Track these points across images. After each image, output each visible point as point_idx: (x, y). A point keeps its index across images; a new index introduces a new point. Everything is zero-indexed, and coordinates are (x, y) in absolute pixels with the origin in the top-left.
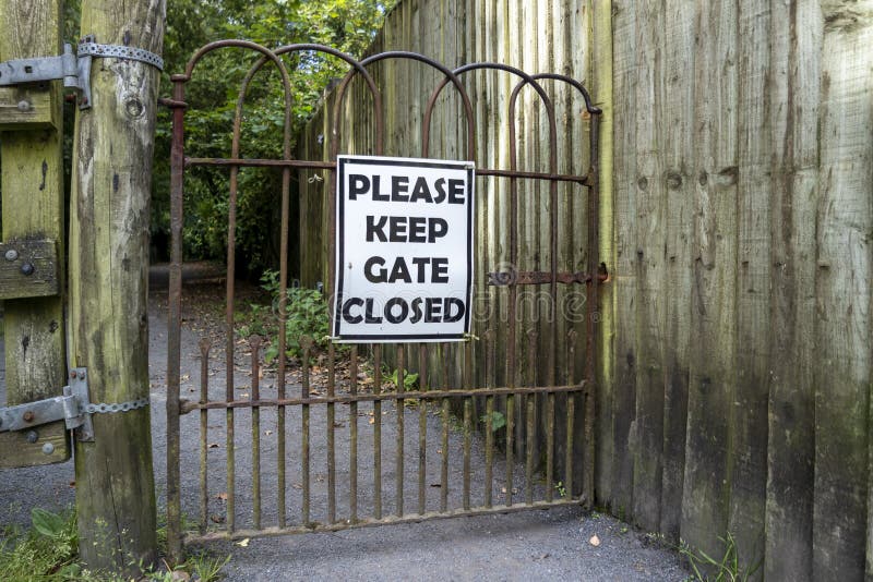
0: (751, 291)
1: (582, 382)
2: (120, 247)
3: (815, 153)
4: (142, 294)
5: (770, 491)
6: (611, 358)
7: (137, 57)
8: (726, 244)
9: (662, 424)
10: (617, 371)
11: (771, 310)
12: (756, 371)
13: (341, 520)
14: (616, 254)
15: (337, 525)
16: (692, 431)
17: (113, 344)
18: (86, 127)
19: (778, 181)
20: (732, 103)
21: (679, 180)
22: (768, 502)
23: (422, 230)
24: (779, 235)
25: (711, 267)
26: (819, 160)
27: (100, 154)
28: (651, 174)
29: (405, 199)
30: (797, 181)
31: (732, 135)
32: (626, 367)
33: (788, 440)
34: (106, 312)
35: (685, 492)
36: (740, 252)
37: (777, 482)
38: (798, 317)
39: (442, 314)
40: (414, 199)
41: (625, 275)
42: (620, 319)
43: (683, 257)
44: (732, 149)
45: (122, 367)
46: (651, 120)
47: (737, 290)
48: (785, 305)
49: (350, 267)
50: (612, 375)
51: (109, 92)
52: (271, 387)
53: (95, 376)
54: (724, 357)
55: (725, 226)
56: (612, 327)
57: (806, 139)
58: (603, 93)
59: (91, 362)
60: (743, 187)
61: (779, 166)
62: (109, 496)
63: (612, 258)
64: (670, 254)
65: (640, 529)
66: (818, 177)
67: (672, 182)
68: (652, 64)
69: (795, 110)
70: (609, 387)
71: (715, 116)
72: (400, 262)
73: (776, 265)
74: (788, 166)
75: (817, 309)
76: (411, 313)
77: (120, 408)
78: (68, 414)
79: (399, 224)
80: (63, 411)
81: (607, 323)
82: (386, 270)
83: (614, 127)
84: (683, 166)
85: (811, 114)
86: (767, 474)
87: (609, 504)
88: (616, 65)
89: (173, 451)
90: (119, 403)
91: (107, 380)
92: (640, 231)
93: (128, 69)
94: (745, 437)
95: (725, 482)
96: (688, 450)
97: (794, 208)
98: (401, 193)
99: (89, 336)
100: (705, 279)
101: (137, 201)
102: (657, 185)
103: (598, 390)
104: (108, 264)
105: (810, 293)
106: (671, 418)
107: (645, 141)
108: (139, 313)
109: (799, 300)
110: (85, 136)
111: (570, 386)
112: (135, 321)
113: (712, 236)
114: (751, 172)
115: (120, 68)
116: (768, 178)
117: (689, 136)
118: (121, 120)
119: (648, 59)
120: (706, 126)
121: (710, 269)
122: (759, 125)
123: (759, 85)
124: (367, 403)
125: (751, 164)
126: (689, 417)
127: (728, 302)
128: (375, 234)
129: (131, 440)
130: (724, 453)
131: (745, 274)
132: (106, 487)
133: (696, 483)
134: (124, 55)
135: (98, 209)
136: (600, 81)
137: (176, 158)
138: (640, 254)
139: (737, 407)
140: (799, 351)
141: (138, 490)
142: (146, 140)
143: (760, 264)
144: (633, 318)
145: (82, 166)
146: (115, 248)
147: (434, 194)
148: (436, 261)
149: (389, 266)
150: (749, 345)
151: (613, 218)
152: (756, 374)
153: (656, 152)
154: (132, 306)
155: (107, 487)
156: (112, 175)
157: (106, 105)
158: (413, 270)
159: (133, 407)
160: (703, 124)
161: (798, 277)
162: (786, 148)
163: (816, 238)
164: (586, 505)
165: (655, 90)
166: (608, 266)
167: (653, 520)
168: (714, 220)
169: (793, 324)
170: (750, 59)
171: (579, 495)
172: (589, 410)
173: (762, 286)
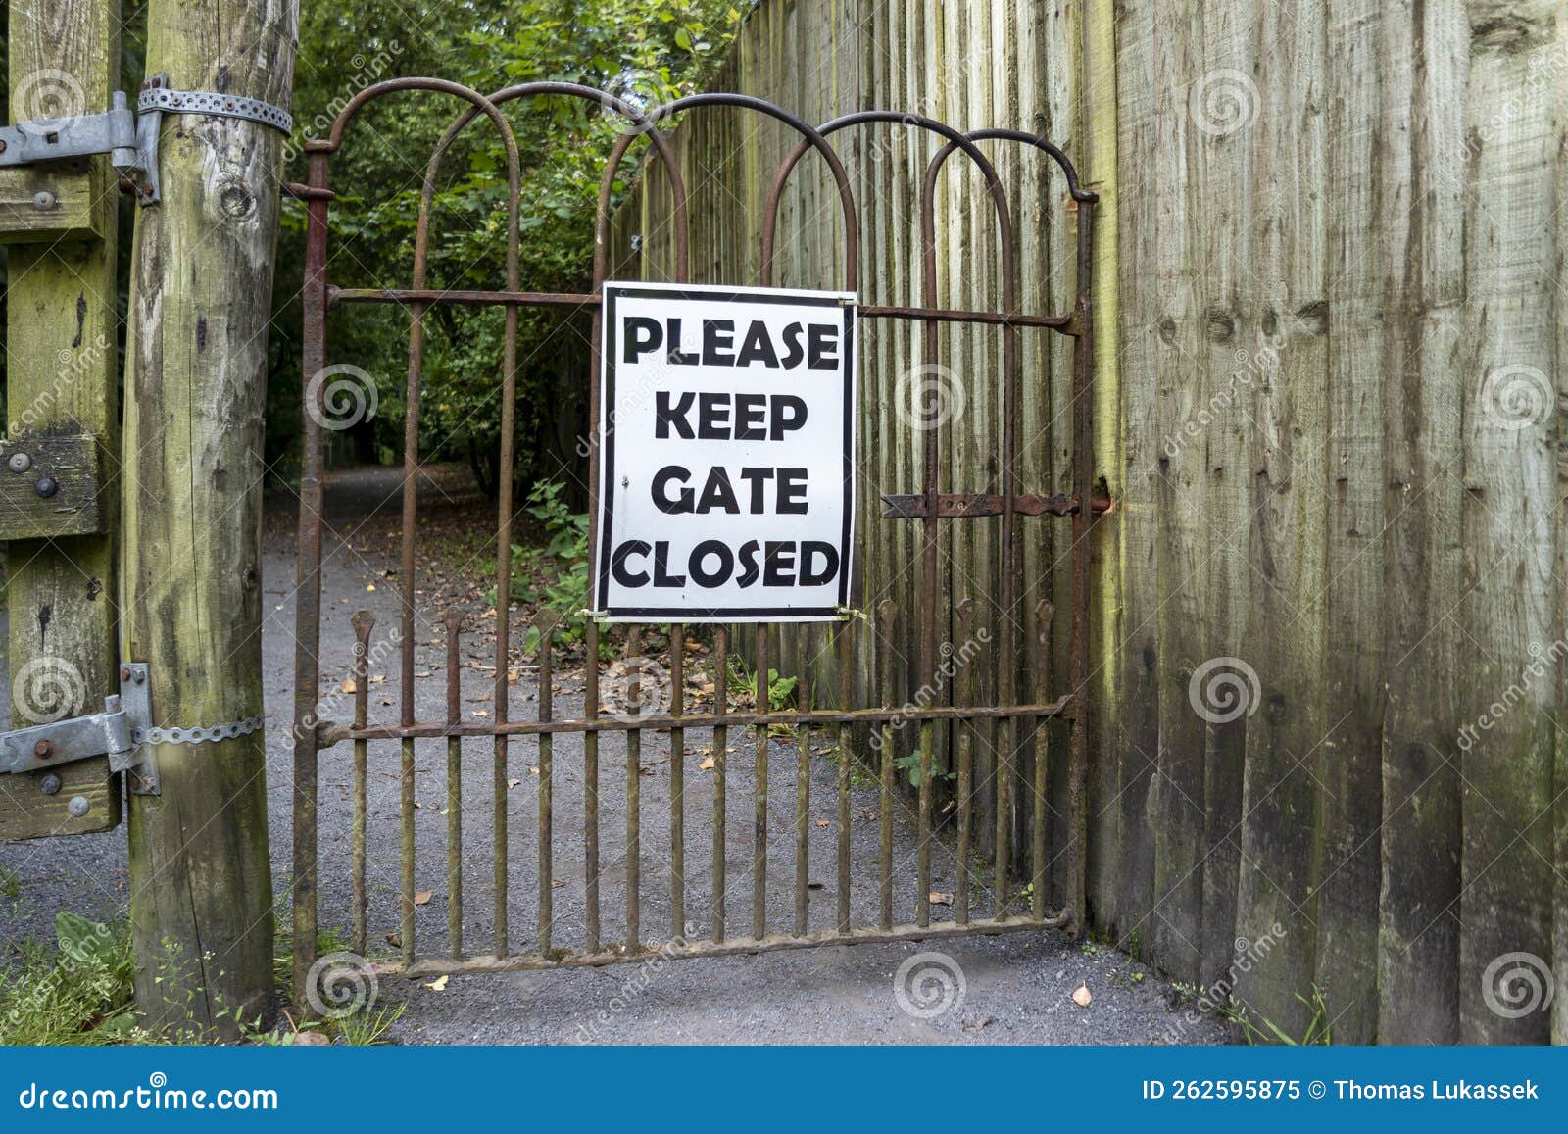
0: (1352, 533)
1: (1063, 700)
2: (208, 449)
3: (1459, 279)
4: (250, 533)
5: (1387, 908)
6: (1118, 655)
7: (241, 113)
8: (1309, 446)
9: (1202, 779)
10: (1127, 678)
11: (1387, 570)
12: (1362, 684)
13: (609, 946)
14: (1124, 462)
15: (602, 956)
16: (1252, 793)
17: (195, 622)
18: (150, 236)
19: (1395, 329)
20: (1318, 184)
21: (1229, 325)
22: (1382, 931)
23: (759, 417)
24: (1399, 430)
25: (1284, 488)
26: (1465, 290)
27: (176, 283)
28: (1181, 313)
29: (727, 360)
30: (1429, 330)
31: (1318, 242)
32: (1142, 672)
33: (1418, 815)
34: (181, 562)
35: (1241, 906)
36: (1334, 462)
37: (1397, 892)
38: (1433, 582)
39: (796, 571)
40: (744, 361)
41: (1140, 501)
42: (1132, 583)
43: (1238, 467)
44: (1318, 270)
45: (209, 661)
46: (1181, 215)
47: (1329, 531)
48: (1410, 560)
49: (626, 485)
50: (1117, 687)
51: (191, 174)
52: (530, 699)
53: (162, 677)
54: (1307, 654)
55: (1307, 412)
56: (1118, 597)
57: (1443, 252)
58: (1101, 165)
59: (156, 652)
60: (1337, 340)
61: (1397, 302)
62: (186, 894)
63: (1118, 468)
64: (1215, 462)
65: (1165, 975)
66: (1464, 322)
67: (1217, 328)
68: (1181, 110)
69: (1424, 196)
70: (1114, 708)
71: (1288, 207)
72: (718, 475)
73: (1394, 486)
74: (1413, 301)
75: (1465, 569)
76: (739, 570)
77: (206, 735)
78: (113, 746)
79: (716, 407)
80: (104, 739)
81: (1109, 588)
82: (692, 491)
83: (1119, 226)
84: (1235, 300)
85: (1451, 204)
86: (1380, 877)
87: (1113, 926)
88: (1122, 111)
89: (305, 815)
90: (204, 727)
91: (184, 685)
92: (1163, 420)
93: (225, 134)
94: (1344, 805)
95: (1309, 890)
96: (1245, 829)
97: (1425, 379)
98: (720, 351)
99: (153, 606)
100: (1274, 510)
101: (239, 367)
102: (1193, 335)
103: (1092, 713)
104: (186, 479)
105: (1454, 539)
106: (1217, 769)
107: (1171, 253)
108: (243, 565)
109: (1434, 552)
110: (149, 252)
111: (1039, 706)
112: (235, 581)
113: (1286, 430)
114: (1350, 312)
115: (211, 131)
116: (1378, 323)
117: (1245, 245)
118: (212, 224)
119: (1175, 101)
120: (1274, 225)
121: (1281, 492)
122: (1363, 224)
123: (1362, 151)
124: (701, 730)
125: (1350, 297)
126: (1248, 768)
127: (1314, 552)
128: (672, 425)
129: (226, 795)
130: (1308, 836)
131: (1342, 501)
132: (180, 876)
133: (1260, 892)
134: (218, 109)
135: (169, 382)
136: (1096, 143)
137: (313, 288)
138: (1164, 462)
139: (1331, 748)
140: (1434, 647)
141: (237, 885)
142: (257, 258)
143: (1366, 484)
144: (1153, 580)
145: (143, 304)
146: (199, 450)
147: (782, 351)
148: (785, 474)
149: (698, 483)
150: (1348, 634)
151: (1120, 392)
152: (1362, 691)
153: (1190, 273)
154: (229, 552)
155: (182, 878)
156: (195, 320)
157: (186, 198)
158: (742, 490)
159: (229, 734)
160: (1269, 222)
161: (1432, 509)
162: (1408, 267)
163: (1461, 436)
164: (1070, 929)
165: (1187, 159)
166: (1112, 484)
167: (1189, 959)
168: (1289, 400)
169: (1424, 597)
170: (1347, 102)
171: (1058, 909)
172: (1076, 751)
173: (1370, 524)
